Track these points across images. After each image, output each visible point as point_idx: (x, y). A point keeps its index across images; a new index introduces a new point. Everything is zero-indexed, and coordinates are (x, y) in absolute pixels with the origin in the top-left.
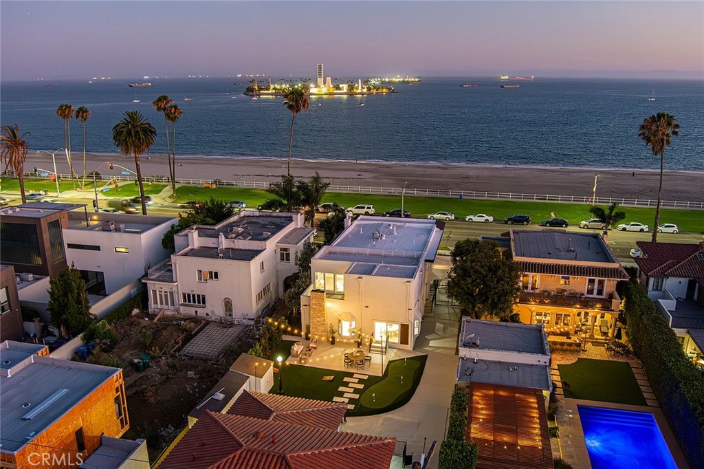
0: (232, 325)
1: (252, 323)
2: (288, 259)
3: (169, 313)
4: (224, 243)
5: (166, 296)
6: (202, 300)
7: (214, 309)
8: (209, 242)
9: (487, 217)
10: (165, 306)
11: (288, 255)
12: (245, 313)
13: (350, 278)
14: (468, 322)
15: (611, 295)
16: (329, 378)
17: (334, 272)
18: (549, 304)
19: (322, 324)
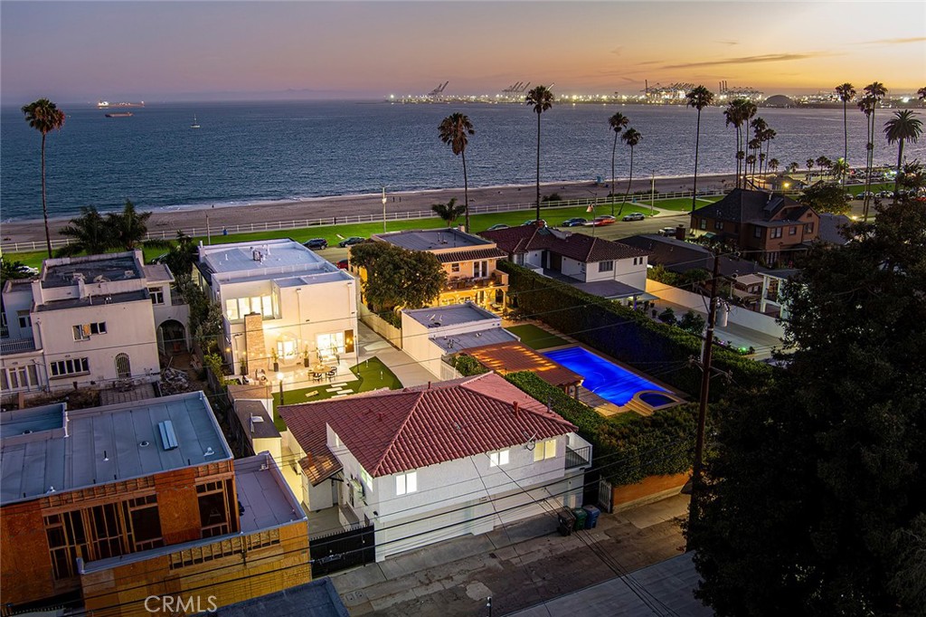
0: (131, 387)
1: (159, 377)
2: (161, 301)
3: (31, 396)
4: (86, 291)
5: (23, 373)
6: (82, 365)
10: (21, 389)
11: (160, 295)
12: (147, 368)
13: (288, 292)
14: (408, 314)
15: (493, 274)
16: (312, 394)
17: (249, 295)
18: (453, 289)
19: (262, 352)
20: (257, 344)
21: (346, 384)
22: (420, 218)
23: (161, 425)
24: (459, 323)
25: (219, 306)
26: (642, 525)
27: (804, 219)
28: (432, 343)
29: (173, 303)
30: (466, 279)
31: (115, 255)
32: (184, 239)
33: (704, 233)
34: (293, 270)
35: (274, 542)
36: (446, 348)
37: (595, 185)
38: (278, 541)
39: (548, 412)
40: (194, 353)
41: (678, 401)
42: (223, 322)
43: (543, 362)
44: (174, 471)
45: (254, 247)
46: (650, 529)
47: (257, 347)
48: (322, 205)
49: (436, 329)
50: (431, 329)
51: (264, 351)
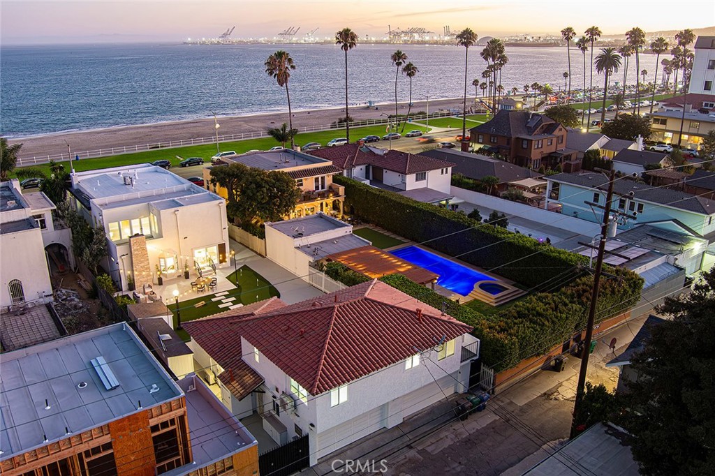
0: (26, 310)
1: (52, 299)
2: (43, 227)
11: (43, 222)
12: (41, 290)
13: (167, 214)
14: (271, 226)
15: (330, 187)
16: (200, 304)
17: (129, 218)
19: (146, 269)
20: (142, 262)
21: (227, 293)
22: (243, 139)
23: (93, 362)
24: (318, 232)
25: (102, 229)
26: (521, 402)
27: (557, 133)
28: (298, 252)
29: (56, 228)
30: (309, 192)
32: (57, 168)
33: (482, 146)
34: (164, 192)
35: (228, 468)
36: (313, 256)
37: (368, 107)
38: (232, 468)
39: (443, 315)
40: (79, 272)
41: (511, 289)
42: (107, 242)
43: (399, 263)
44: (128, 417)
45: (122, 172)
46: (529, 405)
47: (142, 264)
48: (148, 130)
49: (300, 238)
50: (296, 239)
51: (149, 268)
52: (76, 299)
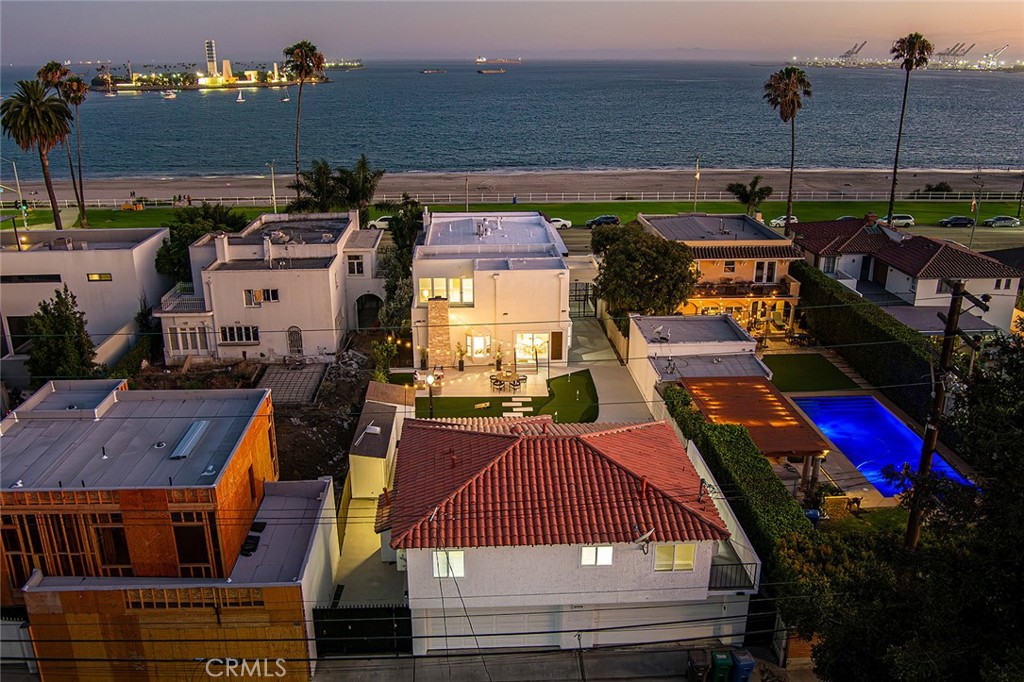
0: (302, 365)
1: (334, 359)
2: (360, 271)
3: (199, 360)
4: (272, 252)
5: (193, 335)
6: (252, 334)
7: (275, 346)
8: (248, 252)
9: (563, 222)
10: (191, 351)
11: (360, 265)
12: (321, 346)
14: (636, 320)
15: (781, 281)
16: (483, 405)
17: (447, 275)
18: (718, 295)
19: (445, 345)
20: (440, 335)
21: (530, 400)
23: (195, 425)
28: (649, 363)
29: (374, 275)
30: (742, 284)
31: (335, 215)
32: (408, 203)
35: (256, 603)
36: (663, 373)
38: (262, 603)
43: (784, 413)
47: (441, 338)
49: (659, 345)
50: (652, 345)
51: (449, 344)
52: (355, 366)
